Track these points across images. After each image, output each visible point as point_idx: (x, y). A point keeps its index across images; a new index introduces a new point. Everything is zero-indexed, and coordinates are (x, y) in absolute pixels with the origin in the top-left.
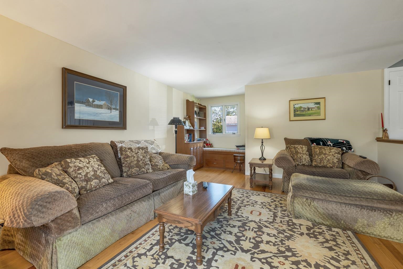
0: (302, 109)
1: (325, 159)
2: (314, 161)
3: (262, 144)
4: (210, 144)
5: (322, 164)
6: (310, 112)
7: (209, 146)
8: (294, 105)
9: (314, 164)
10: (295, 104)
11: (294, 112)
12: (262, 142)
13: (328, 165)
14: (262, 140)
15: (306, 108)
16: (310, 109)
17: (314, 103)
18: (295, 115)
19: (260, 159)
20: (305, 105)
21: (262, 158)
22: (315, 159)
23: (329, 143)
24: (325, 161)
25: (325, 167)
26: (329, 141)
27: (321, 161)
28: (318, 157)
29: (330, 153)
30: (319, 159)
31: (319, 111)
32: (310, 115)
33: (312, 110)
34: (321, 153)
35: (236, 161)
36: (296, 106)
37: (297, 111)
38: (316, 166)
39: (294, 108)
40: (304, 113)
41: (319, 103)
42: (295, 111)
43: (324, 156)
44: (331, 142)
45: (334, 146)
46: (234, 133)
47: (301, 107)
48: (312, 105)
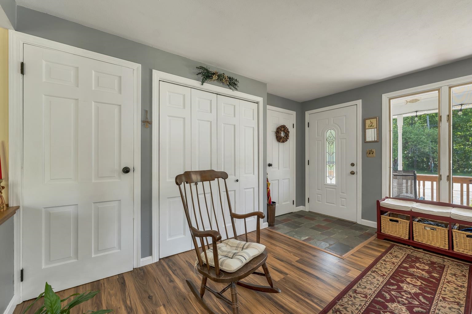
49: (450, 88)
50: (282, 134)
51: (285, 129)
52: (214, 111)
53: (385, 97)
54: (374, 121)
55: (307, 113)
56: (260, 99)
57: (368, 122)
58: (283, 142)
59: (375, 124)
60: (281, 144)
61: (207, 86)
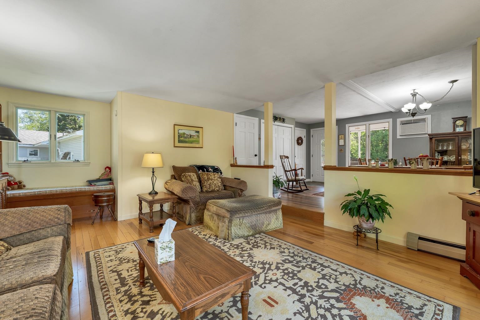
0: (185, 136)
1: (213, 184)
2: (204, 187)
3: (153, 174)
4: (16, 183)
5: (211, 189)
6: (192, 139)
7: (16, 186)
8: (178, 130)
9: (205, 189)
10: (180, 130)
11: (179, 138)
12: (153, 172)
13: (216, 189)
14: (153, 169)
15: (188, 135)
16: (192, 137)
17: (195, 131)
18: (180, 141)
19: (150, 194)
20: (187, 132)
21: (153, 192)
22: (205, 185)
23: (210, 169)
24: (213, 186)
25: (213, 191)
26: (210, 168)
27: (210, 186)
28: (207, 183)
29: (214, 178)
30: (208, 184)
31: (198, 139)
32: (192, 142)
33: (193, 138)
34: (209, 179)
35: (100, 204)
36: (180, 132)
37: (181, 137)
38: (207, 192)
39: (179, 133)
40: (187, 140)
41: (198, 132)
42: (179, 136)
43: (211, 181)
44: (211, 168)
45: (214, 172)
46: (78, 160)
47: (184, 134)
48: (193, 133)
49: (369, 125)
50: (300, 141)
51: (301, 139)
52: (277, 133)
53: (347, 126)
54: (343, 136)
55: (311, 130)
56: (293, 126)
57: (340, 136)
58: (300, 145)
59: (343, 138)
60: (299, 146)
61: (276, 123)
